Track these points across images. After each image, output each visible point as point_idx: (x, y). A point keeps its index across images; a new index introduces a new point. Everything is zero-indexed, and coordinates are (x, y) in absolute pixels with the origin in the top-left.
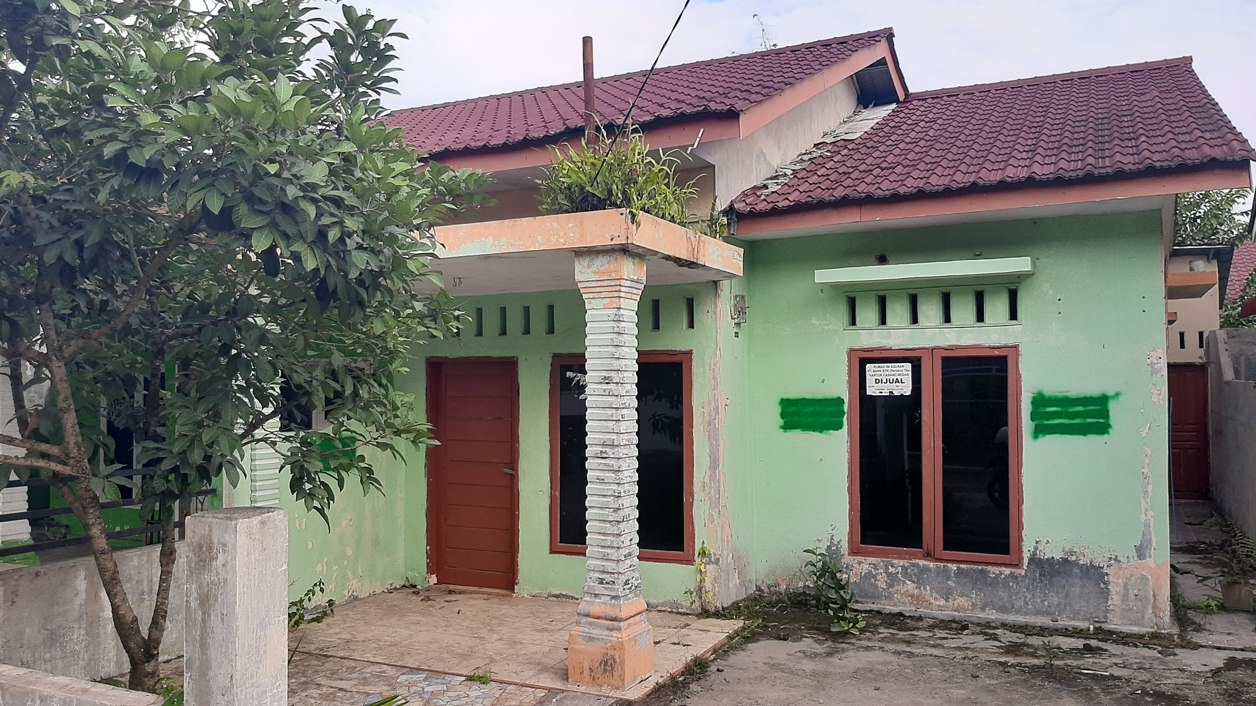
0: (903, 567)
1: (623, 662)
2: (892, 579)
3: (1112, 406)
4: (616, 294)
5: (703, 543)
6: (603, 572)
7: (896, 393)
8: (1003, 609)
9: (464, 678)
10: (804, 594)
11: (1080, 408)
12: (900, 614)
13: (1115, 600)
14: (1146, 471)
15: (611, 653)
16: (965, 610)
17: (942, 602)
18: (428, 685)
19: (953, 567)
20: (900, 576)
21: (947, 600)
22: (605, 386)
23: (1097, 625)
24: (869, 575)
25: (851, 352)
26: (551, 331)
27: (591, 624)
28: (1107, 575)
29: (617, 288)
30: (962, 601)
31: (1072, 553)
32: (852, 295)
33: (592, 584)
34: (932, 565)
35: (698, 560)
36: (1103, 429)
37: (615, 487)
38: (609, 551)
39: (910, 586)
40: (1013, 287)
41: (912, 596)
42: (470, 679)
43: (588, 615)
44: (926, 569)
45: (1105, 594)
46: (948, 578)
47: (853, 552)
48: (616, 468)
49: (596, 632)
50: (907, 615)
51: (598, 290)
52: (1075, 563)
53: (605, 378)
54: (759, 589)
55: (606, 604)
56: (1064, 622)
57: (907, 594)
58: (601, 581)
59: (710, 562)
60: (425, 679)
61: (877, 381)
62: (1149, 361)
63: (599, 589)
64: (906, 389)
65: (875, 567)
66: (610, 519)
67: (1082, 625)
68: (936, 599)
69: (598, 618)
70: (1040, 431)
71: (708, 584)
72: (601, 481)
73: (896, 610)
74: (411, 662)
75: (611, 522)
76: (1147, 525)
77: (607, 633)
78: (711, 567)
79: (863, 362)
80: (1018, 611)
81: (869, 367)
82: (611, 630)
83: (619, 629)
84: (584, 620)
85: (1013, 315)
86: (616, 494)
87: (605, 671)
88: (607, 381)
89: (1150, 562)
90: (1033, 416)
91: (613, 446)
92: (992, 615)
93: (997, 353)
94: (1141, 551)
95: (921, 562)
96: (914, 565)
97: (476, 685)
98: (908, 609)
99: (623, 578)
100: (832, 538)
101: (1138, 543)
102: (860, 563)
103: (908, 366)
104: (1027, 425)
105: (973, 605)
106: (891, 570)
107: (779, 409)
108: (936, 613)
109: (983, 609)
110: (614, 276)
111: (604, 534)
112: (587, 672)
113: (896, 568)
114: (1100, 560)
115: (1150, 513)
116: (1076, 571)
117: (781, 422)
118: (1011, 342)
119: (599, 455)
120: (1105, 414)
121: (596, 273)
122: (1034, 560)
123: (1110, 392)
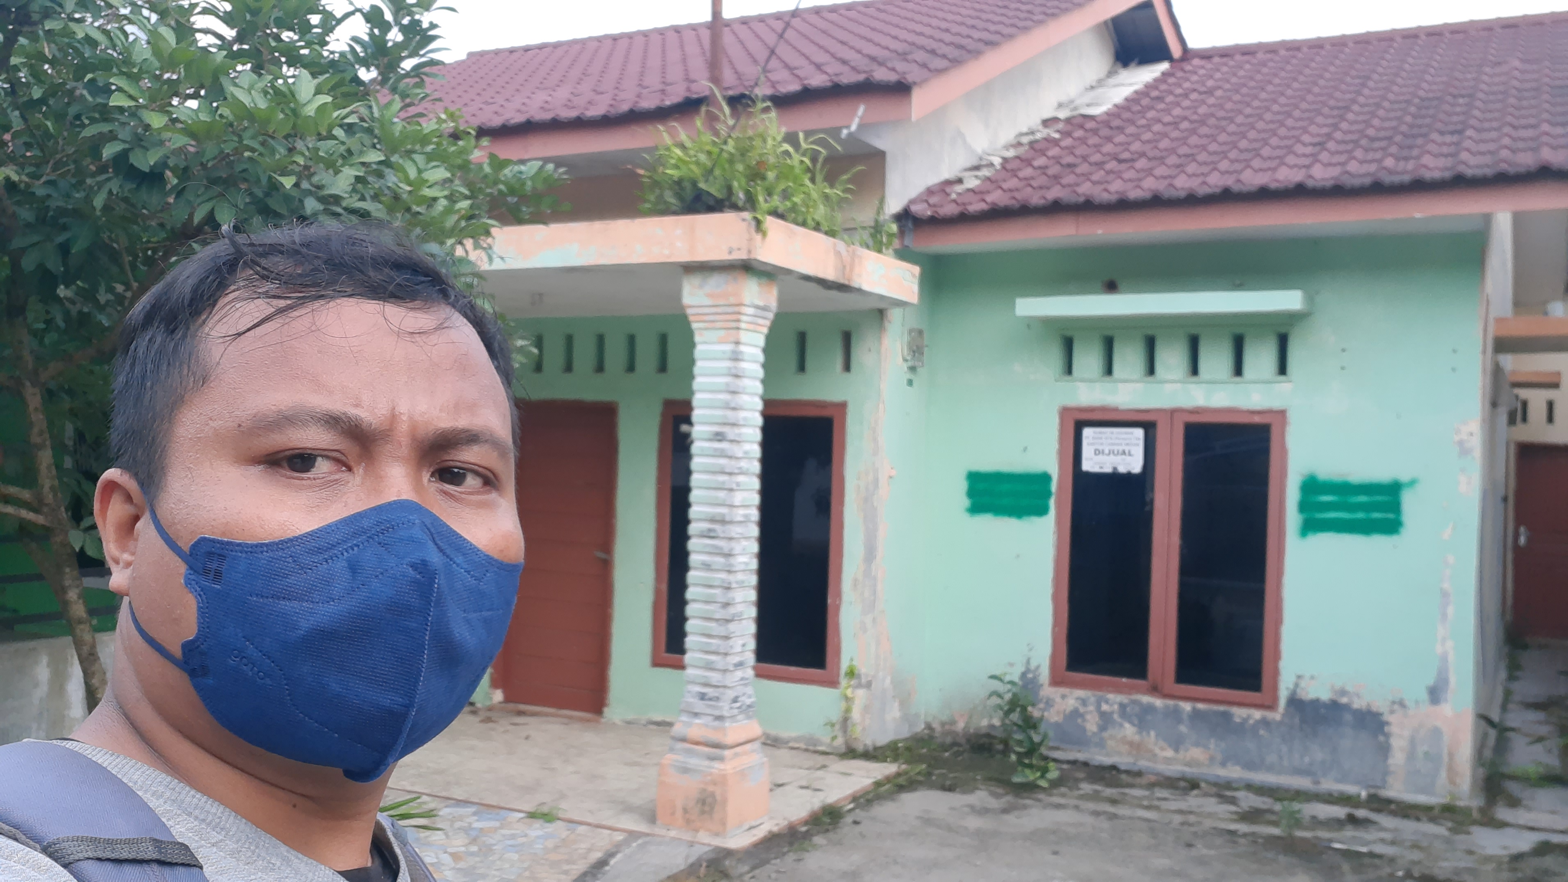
0: (1120, 704)
1: (725, 801)
2: (1106, 720)
3: (1408, 500)
4: (734, 325)
5: (852, 660)
7: (1122, 469)
8: (1249, 766)
9: (522, 815)
10: (988, 735)
11: (1362, 499)
12: (1114, 767)
13: (1397, 758)
14: (1446, 586)
15: (711, 788)
16: (1198, 764)
17: (1169, 753)
18: (477, 821)
19: (1187, 706)
20: (1116, 716)
21: (1177, 750)
22: (717, 445)
23: (1372, 791)
24: (1075, 714)
25: (1065, 412)
26: (663, 368)
27: (688, 752)
28: (1387, 723)
29: (734, 317)
30: (1196, 753)
31: (1343, 692)
32: (1069, 333)
33: (691, 700)
34: (1158, 702)
35: (844, 682)
36: (1392, 527)
37: (723, 575)
38: (713, 658)
39: (1129, 730)
40: (1283, 330)
41: (1131, 744)
42: (532, 815)
43: (683, 740)
44: (1149, 709)
45: (1385, 750)
46: (1179, 721)
47: (1056, 681)
48: (726, 551)
49: (693, 762)
50: (1123, 768)
51: (712, 318)
52: (1346, 707)
53: (718, 434)
54: (929, 726)
55: (706, 726)
56: (1329, 785)
57: (1124, 741)
58: (703, 697)
59: (859, 686)
60: (474, 814)
61: (1097, 452)
62: (1457, 438)
63: (700, 706)
64: (1134, 464)
65: (1084, 702)
66: (717, 616)
67: (1351, 789)
68: (1162, 749)
69: (697, 743)
70: (1310, 526)
71: (856, 714)
72: (707, 567)
73: (1107, 761)
74: (458, 793)
75: (717, 620)
76: (1444, 658)
77: (706, 763)
78: (861, 693)
79: (1079, 426)
80: (1270, 769)
81: (1088, 433)
82: (712, 758)
83: (721, 759)
84: (680, 745)
85: (1282, 370)
86: (726, 585)
87: (703, 812)
88: (719, 437)
89: (1446, 709)
90: (1304, 506)
91: (723, 522)
92: (1234, 772)
93: (1257, 419)
94: (1435, 694)
95: (1146, 699)
96: (1134, 702)
97: (537, 824)
98: (1123, 760)
99: (731, 694)
100: (1028, 662)
101: (1431, 682)
102: (1063, 697)
103: (1139, 433)
104: (1293, 518)
105: (1212, 759)
106: (1105, 707)
107: (963, 486)
108: (1161, 768)
109: (1223, 764)
110: (732, 300)
111: (709, 636)
112: (679, 813)
113: (1111, 705)
114: (1380, 705)
115: (1450, 644)
116: (1348, 717)
117: (966, 502)
118: (1275, 404)
119: (705, 534)
120: (1395, 507)
121: (709, 296)
122: (1295, 702)
123: (1404, 477)
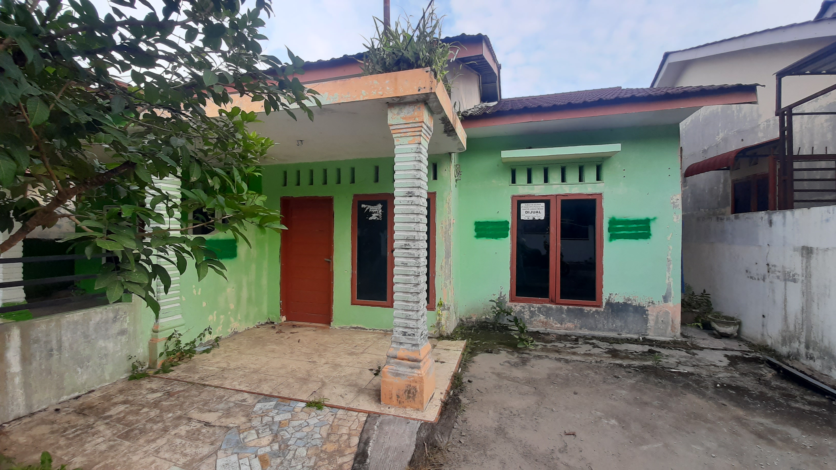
0: (538, 308)
1: (422, 391)
2: (532, 314)
3: (653, 225)
4: (418, 133)
5: (441, 299)
6: (406, 327)
7: (536, 218)
8: (591, 329)
9: (303, 404)
10: (485, 322)
11: (635, 226)
12: (538, 332)
13: (651, 323)
14: (669, 257)
15: (413, 384)
16: (571, 329)
17: (559, 325)
18: (278, 414)
19: (565, 307)
20: (536, 312)
21: (561, 324)
22: (408, 199)
23: (643, 336)
24: (520, 312)
25: (513, 197)
26: (353, 181)
27: (398, 364)
28: (647, 310)
29: (419, 129)
30: (570, 325)
31: (629, 300)
32: (514, 168)
33: (398, 336)
34: (554, 306)
35: (437, 308)
36: (647, 236)
37: (415, 269)
38: (410, 313)
39: (542, 317)
40: (599, 163)
41: (543, 322)
42: (310, 404)
43: (395, 357)
44: (551, 309)
45: (646, 321)
46: (562, 313)
47: (512, 300)
48: (416, 256)
49: (402, 370)
50: (541, 332)
51: (405, 130)
52: (630, 305)
53: (409, 193)
54: (461, 320)
55: (408, 349)
56: (624, 335)
57: (540, 321)
58: (404, 334)
59: (444, 309)
60: (275, 407)
61: (527, 212)
62: (672, 201)
63: (403, 339)
64: (542, 216)
65: (524, 308)
66: (412, 291)
67: (635, 337)
68: (555, 324)
69: (403, 359)
70: (613, 237)
71: (443, 322)
72: (405, 265)
73: (535, 330)
74: (266, 389)
75: (412, 293)
76: (669, 285)
77: (410, 370)
78: (445, 312)
79: (519, 203)
80: (599, 330)
81: (522, 205)
82: (412, 368)
83: (419, 368)
84: (392, 361)
85: (598, 179)
86: (416, 274)
87: (409, 397)
88: (410, 195)
89: (670, 304)
90: (609, 230)
91: (414, 240)
92: (586, 332)
93: (590, 197)
94: (666, 299)
95: (548, 305)
96: (544, 307)
97: (314, 412)
98: (541, 329)
99: (420, 331)
100: (501, 293)
101: (664, 294)
102: (515, 306)
103: (543, 204)
104: (606, 234)
105: (576, 327)
106: (532, 309)
107: (473, 227)
108: (557, 331)
109: (581, 329)
110: (417, 119)
111: (407, 301)
112: (394, 398)
113: (535, 308)
114: (644, 303)
115: (671, 279)
116: (631, 309)
117: (475, 234)
118: (598, 191)
119: (403, 247)
120: (648, 228)
121: (404, 118)
122: (609, 303)
123: (651, 217)
